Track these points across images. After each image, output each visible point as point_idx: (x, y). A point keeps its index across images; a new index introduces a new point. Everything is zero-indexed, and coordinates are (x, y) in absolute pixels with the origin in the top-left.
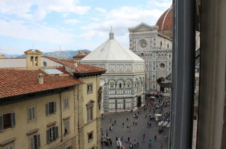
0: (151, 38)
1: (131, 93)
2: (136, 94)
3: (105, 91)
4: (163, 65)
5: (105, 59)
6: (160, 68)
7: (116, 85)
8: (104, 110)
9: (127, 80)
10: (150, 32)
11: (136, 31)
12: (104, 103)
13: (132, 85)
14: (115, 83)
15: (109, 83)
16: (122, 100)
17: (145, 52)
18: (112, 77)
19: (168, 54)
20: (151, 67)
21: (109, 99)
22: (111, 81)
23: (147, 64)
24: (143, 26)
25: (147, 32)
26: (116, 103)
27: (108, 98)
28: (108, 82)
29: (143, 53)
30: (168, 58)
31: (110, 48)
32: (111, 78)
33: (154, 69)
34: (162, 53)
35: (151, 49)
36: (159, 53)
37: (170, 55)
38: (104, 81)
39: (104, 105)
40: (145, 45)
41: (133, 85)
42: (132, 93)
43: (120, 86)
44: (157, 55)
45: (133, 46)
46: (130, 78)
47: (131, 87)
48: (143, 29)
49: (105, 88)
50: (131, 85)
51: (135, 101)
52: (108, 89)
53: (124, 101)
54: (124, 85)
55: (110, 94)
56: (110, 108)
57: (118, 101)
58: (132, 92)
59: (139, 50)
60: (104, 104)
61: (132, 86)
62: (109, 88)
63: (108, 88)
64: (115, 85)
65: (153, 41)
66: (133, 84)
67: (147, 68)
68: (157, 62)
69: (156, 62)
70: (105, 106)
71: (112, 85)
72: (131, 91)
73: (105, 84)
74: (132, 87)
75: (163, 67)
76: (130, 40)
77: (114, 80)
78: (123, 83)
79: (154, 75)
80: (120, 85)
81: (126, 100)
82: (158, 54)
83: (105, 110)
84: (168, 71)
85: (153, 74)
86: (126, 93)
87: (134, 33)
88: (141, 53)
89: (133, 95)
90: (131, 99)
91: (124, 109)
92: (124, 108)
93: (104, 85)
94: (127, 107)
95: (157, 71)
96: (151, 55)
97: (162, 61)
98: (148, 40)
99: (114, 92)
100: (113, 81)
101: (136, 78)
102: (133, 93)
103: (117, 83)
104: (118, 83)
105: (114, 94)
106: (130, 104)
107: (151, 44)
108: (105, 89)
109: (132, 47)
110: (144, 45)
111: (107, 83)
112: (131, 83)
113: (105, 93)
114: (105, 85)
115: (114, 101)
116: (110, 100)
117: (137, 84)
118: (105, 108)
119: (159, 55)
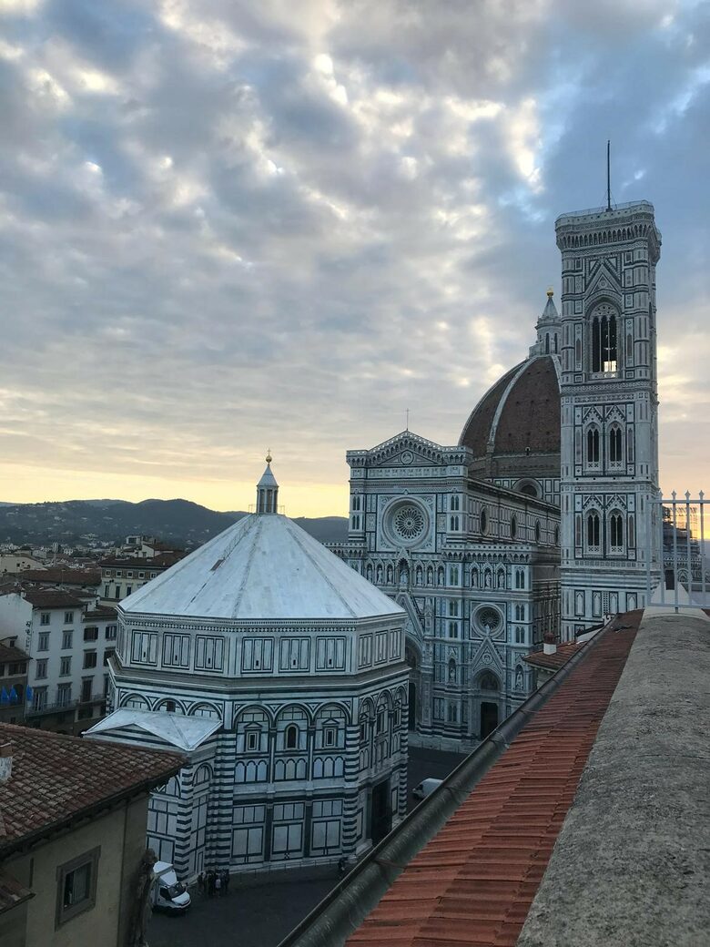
0: (440, 496)
1: (339, 771)
2: (363, 776)
3: (219, 766)
4: (489, 617)
5: (226, 613)
6: (478, 630)
7: (272, 735)
8: (208, 861)
9: (322, 710)
10: (438, 472)
11: (380, 466)
12: (209, 828)
13: (347, 732)
14: (265, 728)
15: (241, 728)
16: (299, 809)
17: (414, 557)
18: (256, 696)
19: (513, 569)
20: (438, 621)
21: (235, 803)
22: (248, 718)
23: (421, 606)
24: (407, 448)
25: (423, 473)
26: (269, 825)
27: (231, 803)
28: (235, 724)
29: (407, 558)
30: (514, 589)
31: (258, 554)
32: (249, 703)
33: (453, 632)
34: (487, 565)
35: (439, 541)
36: (474, 564)
37: (520, 576)
38: (215, 715)
39: (209, 837)
40: (413, 522)
41: (349, 736)
42: (345, 773)
43: (291, 741)
44: (464, 572)
45: (365, 527)
46: (338, 700)
47: (341, 745)
48: (407, 460)
49: (219, 751)
50: (341, 733)
51: (361, 810)
52: (233, 758)
53: (309, 811)
54: (311, 733)
55: (240, 778)
56: (240, 849)
57: (278, 811)
58: (345, 766)
59: (388, 547)
60: (207, 833)
61: (346, 739)
62: (240, 749)
63: (232, 750)
64: (265, 737)
65: (448, 509)
66: (349, 729)
67: (424, 627)
68: (463, 600)
69: (460, 602)
70: (214, 844)
71: (253, 737)
72: (339, 763)
73: (217, 732)
74: (346, 746)
75: (491, 627)
76: (354, 500)
77: (265, 711)
78: (303, 725)
79: (452, 661)
80: (292, 733)
81: (317, 806)
82: (469, 567)
83: (210, 864)
84: (513, 643)
85: (448, 653)
86: (318, 773)
87: (371, 474)
88: (398, 558)
89: (349, 785)
90: (338, 804)
91: (307, 855)
92: (307, 848)
93: (215, 737)
94: (318, 841)
95: (467, 640)
96: (441, 568)
97: (489, 598)
98: (427, 506)
99: (262, 767)
100: (259, 718)
101: (365, 696)
102: (348, 770)
103: (275, 724)
104: (282, 726)
105: (262, 776)
106: (334, 826)
107: (441, 524)
108: (219, 758)
109: (360, 530)
110: (409, 523)
111: (228, 727)
112: (342, 726)
113: (218, 774)
114: (220, 736)
115: (259, 813)
116: (238, 812)
117: (372, 724)
118: (214, 852)
119: (475, 570)
